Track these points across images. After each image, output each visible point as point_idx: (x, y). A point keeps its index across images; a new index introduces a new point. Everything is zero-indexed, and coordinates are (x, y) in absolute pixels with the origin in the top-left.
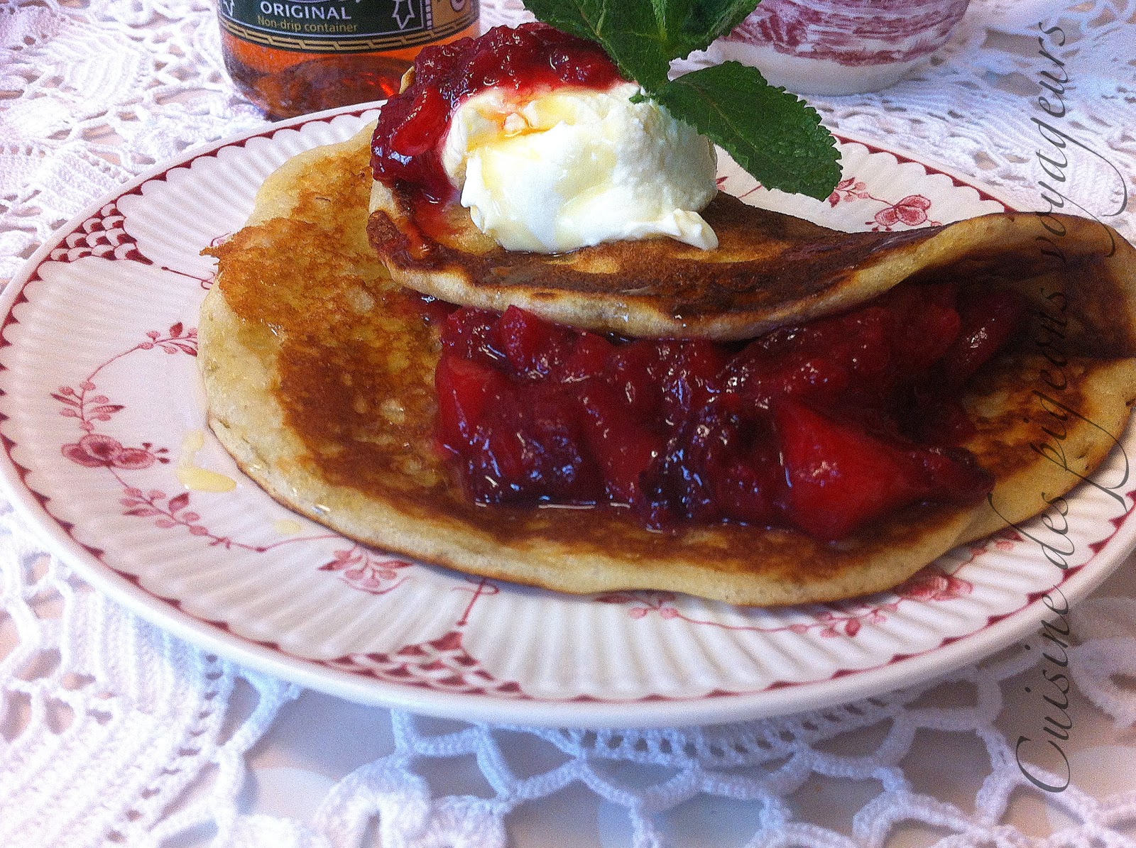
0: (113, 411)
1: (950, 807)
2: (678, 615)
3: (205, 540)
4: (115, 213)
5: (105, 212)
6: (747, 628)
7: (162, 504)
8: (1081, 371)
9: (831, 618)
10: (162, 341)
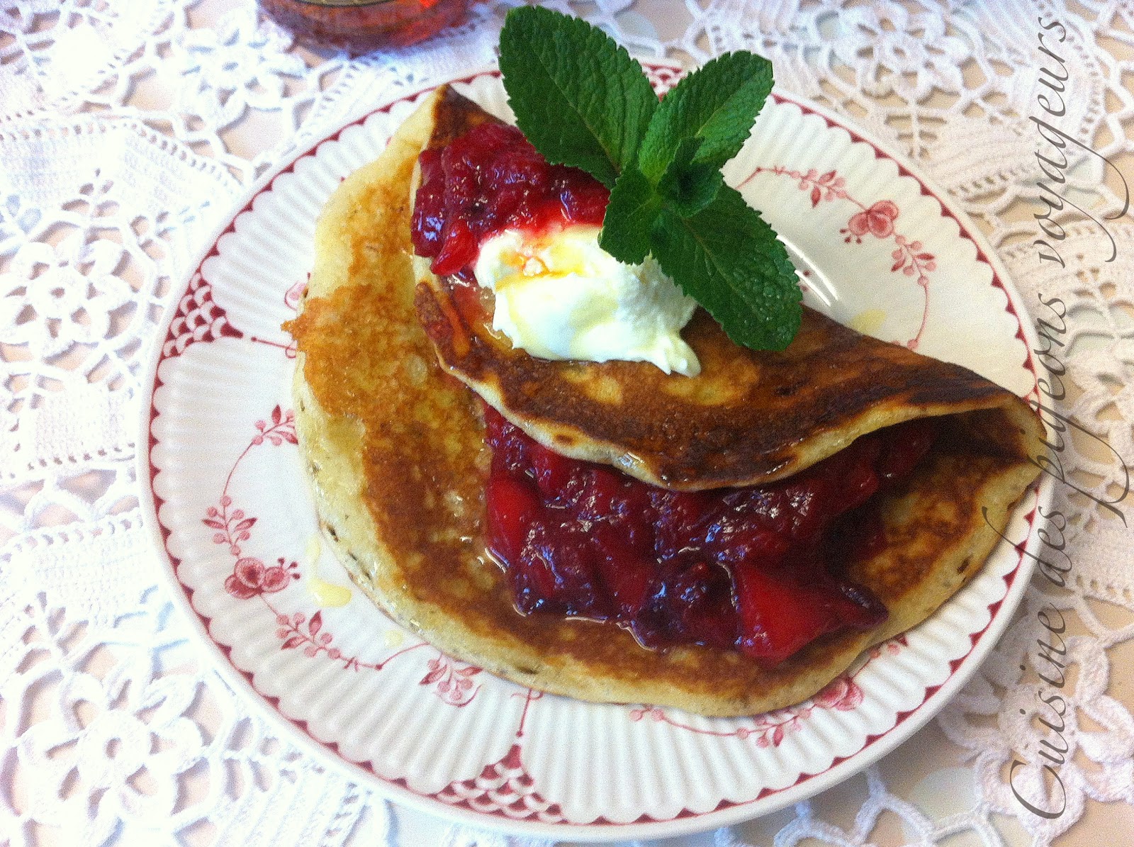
0: (249, 526)
1: (837, 829)
2: (663, 718)
3: (339, 663)
4: (203, 283)
5: (194, 286)
6: (709, 733)
7: (304, 628)
8: (978, 477)
9: (765, 723)
10: (269, 431)
